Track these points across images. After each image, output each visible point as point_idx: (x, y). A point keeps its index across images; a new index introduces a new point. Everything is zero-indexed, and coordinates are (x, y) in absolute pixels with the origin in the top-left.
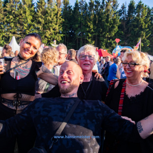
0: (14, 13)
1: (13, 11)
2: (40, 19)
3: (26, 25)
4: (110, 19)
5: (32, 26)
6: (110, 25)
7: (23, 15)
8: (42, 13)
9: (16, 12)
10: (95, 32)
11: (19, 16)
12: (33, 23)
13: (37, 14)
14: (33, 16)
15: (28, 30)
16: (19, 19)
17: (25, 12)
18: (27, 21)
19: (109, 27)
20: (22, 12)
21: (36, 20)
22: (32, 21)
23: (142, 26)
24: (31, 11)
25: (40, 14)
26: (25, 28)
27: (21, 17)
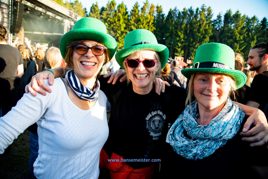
0: (109, 21)
1: (109, 19)
2: (132, 27)
3: (119, 32)
4: (201, 30)
5: (124, 34)
6: (202, 35)
7: (117, 22)
8: (134, 21)
9: (111, 20)
10: (185, 42)
11: (113, 23)
12: (126, 31)
13: (130, 22)
14: (126, 24)
15: (121, 36)
16: (114, 26)
17: (119, 20)
18: (120, 29)
19: (200, 37)
20: (116, 20)
21: (129, 27)
22: (125, 28)
23: (236, 38)
24: (125, 19)
25: (132, 22)
26: (118, 35)
27: (115, 24)
